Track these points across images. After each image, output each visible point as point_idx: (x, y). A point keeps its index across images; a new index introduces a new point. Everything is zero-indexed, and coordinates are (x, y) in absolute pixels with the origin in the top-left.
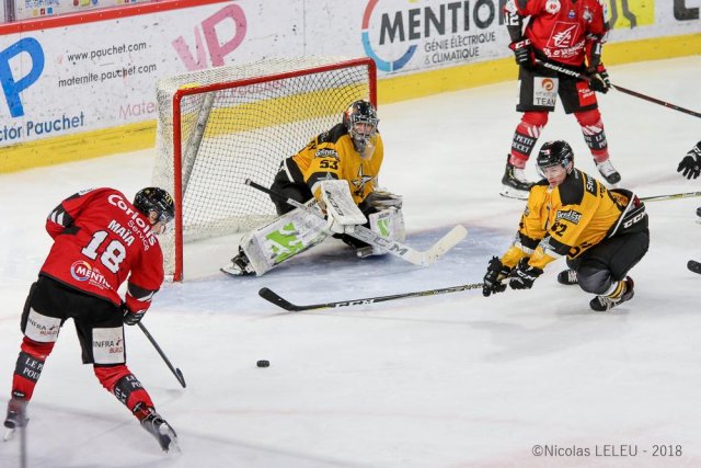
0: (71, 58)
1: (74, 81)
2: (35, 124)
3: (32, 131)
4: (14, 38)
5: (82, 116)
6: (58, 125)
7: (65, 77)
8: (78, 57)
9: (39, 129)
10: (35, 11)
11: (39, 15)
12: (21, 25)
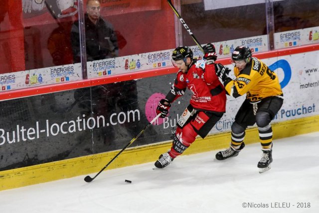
0: (307, 71)
1: (309, 85)
2: (286, 111)
3: (284, 115)
4: (273, 60)
5: (314, 106)
6: (299, 111)
7: (304, 83)
8: (311, 71)
9: (288, 114)
10: (286, 44)
11: (289, 46)
12: (278, 52)
